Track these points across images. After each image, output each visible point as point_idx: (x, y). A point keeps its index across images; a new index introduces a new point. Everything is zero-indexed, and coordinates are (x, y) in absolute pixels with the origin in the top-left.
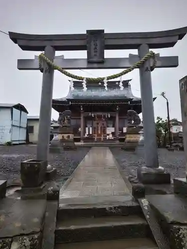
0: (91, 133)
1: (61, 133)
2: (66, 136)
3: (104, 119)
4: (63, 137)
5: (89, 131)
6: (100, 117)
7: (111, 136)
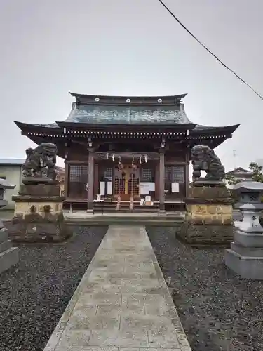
0: (110, 192)
1: (29, 201)
2: (39, 206)
3: (135, 166)
4: (33, 209)
5: (106, 188)
6: (127, 162)
7: (148, 199)
